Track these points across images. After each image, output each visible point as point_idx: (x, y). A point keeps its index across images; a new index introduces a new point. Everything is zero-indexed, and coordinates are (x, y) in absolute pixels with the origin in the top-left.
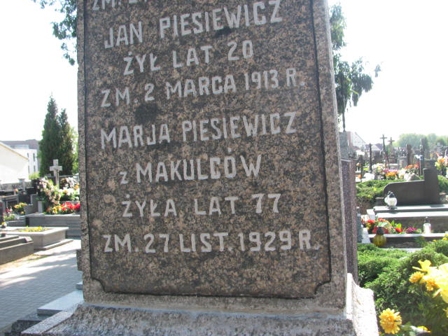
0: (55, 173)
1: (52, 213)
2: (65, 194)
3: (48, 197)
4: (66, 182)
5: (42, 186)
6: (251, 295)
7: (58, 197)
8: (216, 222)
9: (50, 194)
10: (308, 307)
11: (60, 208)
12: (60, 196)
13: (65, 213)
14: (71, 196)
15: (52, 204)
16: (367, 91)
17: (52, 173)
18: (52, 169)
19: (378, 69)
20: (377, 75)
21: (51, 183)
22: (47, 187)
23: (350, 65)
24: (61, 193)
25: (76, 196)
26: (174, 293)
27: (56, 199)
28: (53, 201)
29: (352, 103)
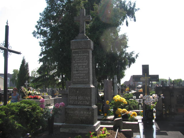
0: (26, 86)
1: (25, 99)
2: (30, 92)
3: (24, 93)
4: (29, 89)
5: (22, 89)
6: (84, 84)
7: (27, 93)
8: (82, 79)
9: (25, 92)
10: (88, 84)
11: (28, 97)
12: (28, 93)
13: (30, 99)
14: (31, 93)
15: (25, 96)
16: (133, 63)
17: (25, 85)
18: (25, 84)
19: (137, 56)
20: (136, 58)
21: (25, 89)
22: (24, 90)
23: (129, 54)
24: (28, 92)
25: (33, 93)
26: (78, 84)
27: (27, 94)
28: (26, 95)
29: (128, 67)
